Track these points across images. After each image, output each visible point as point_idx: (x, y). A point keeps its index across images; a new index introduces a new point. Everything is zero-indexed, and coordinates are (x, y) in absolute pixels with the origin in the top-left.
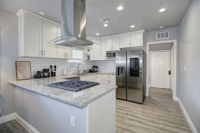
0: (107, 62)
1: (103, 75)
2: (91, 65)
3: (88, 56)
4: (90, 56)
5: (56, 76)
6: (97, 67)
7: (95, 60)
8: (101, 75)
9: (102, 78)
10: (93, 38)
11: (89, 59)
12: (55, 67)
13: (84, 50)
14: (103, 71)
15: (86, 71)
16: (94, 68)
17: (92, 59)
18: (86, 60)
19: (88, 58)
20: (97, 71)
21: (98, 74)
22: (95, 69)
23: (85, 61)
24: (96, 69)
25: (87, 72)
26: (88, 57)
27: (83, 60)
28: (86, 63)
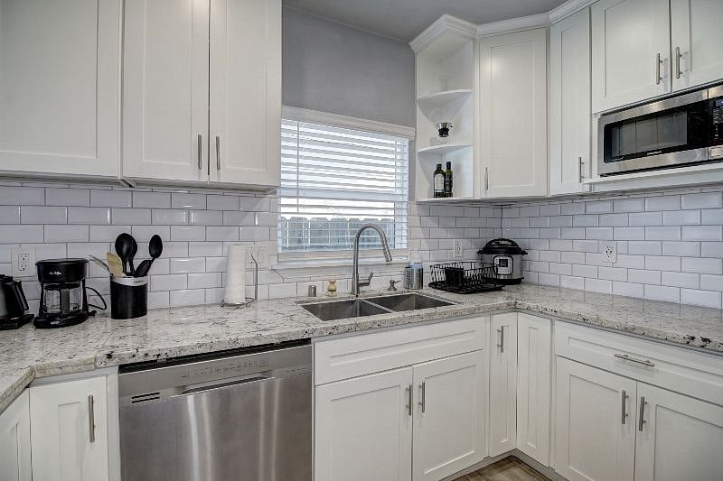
0: (605, 207)
1: (563, 329)
2: (475, 233)
3: (439, 170)
4: (459, 167)
5: (150, 316)
6: (513, 250)
7: (491, 195)
8: (543, 325)
9: (554, 357)
10: (481, 29)
11: (447, 191)
12: (156, 245)
13: (409, 131)
14: (564, 284)
15: (427, 281)
16: (488, 258)
17: (467, 188)
18: (424, 195)
19: (440, 188)
20: (515, 277)
21: (515, 308)
22: (497, 262)
23: (420, 204)
24: (504, 263)
25: (434, 285)
26: (440, 177)
27: (406, 199)
28: (429, 222)
